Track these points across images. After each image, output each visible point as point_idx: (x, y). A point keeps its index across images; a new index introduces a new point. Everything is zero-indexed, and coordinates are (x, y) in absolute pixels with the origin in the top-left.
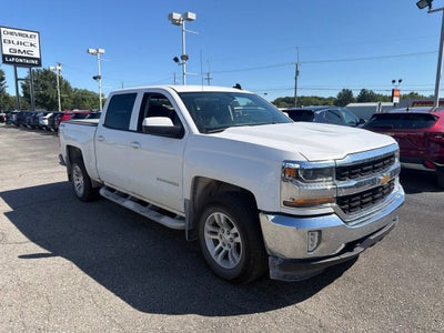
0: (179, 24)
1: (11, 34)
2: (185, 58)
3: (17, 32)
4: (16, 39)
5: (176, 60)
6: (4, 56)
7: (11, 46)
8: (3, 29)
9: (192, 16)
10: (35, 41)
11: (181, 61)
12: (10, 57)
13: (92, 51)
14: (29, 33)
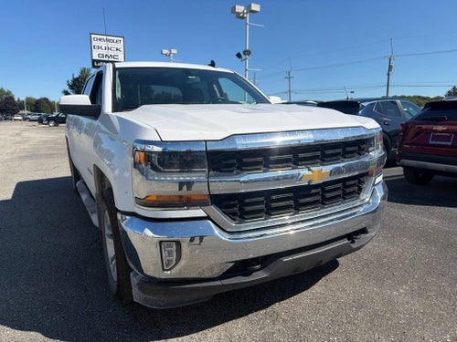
0: (243, 18)
1: (100, 40)
2: (247, 53)
3: (105, 37)
4: (103, 44)
5: (239, 56)
6: (94, 61)
7: (100, 51)
8: (93, 36)
9: (255, 7)
10: (121, 46)
11: (244, 57)
12: (98, 61)
13: (165, 52)
14: (115, 39)
